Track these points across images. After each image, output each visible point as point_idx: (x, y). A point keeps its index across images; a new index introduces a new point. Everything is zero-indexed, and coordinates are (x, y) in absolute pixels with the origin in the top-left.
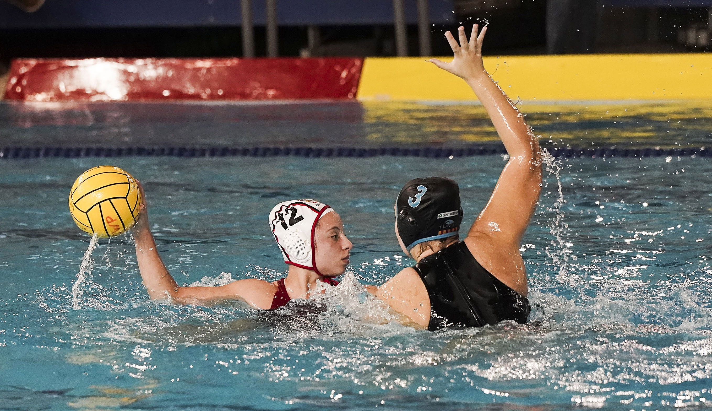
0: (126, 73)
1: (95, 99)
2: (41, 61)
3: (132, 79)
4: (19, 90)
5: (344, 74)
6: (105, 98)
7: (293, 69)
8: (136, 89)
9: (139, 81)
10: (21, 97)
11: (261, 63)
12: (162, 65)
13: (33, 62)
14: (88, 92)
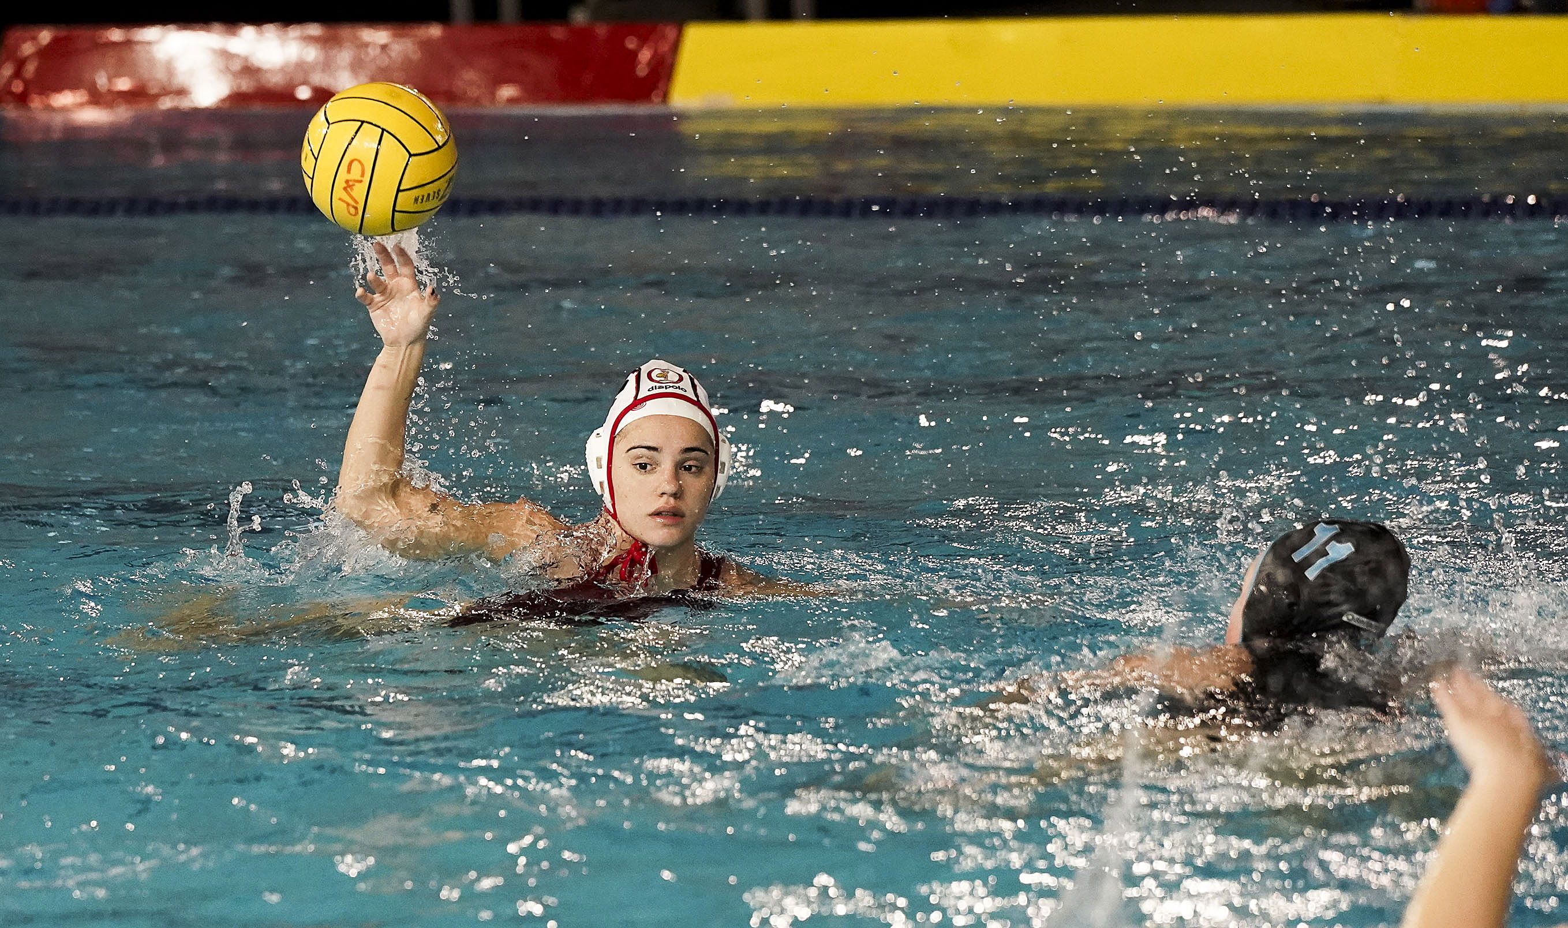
0: (226, 55)
1: (166, 104)
2: (63, 33)
3: (237, 66)
4: (18, 87)
5: (645, 55)
6: (185, 104)
7: (546, 46)
8: (246, 85)
9: (249, 70)
10: (22, 99)
11: (486, 35)
12: (295, 39)
13: (45, 36)
14: (154, 91)
